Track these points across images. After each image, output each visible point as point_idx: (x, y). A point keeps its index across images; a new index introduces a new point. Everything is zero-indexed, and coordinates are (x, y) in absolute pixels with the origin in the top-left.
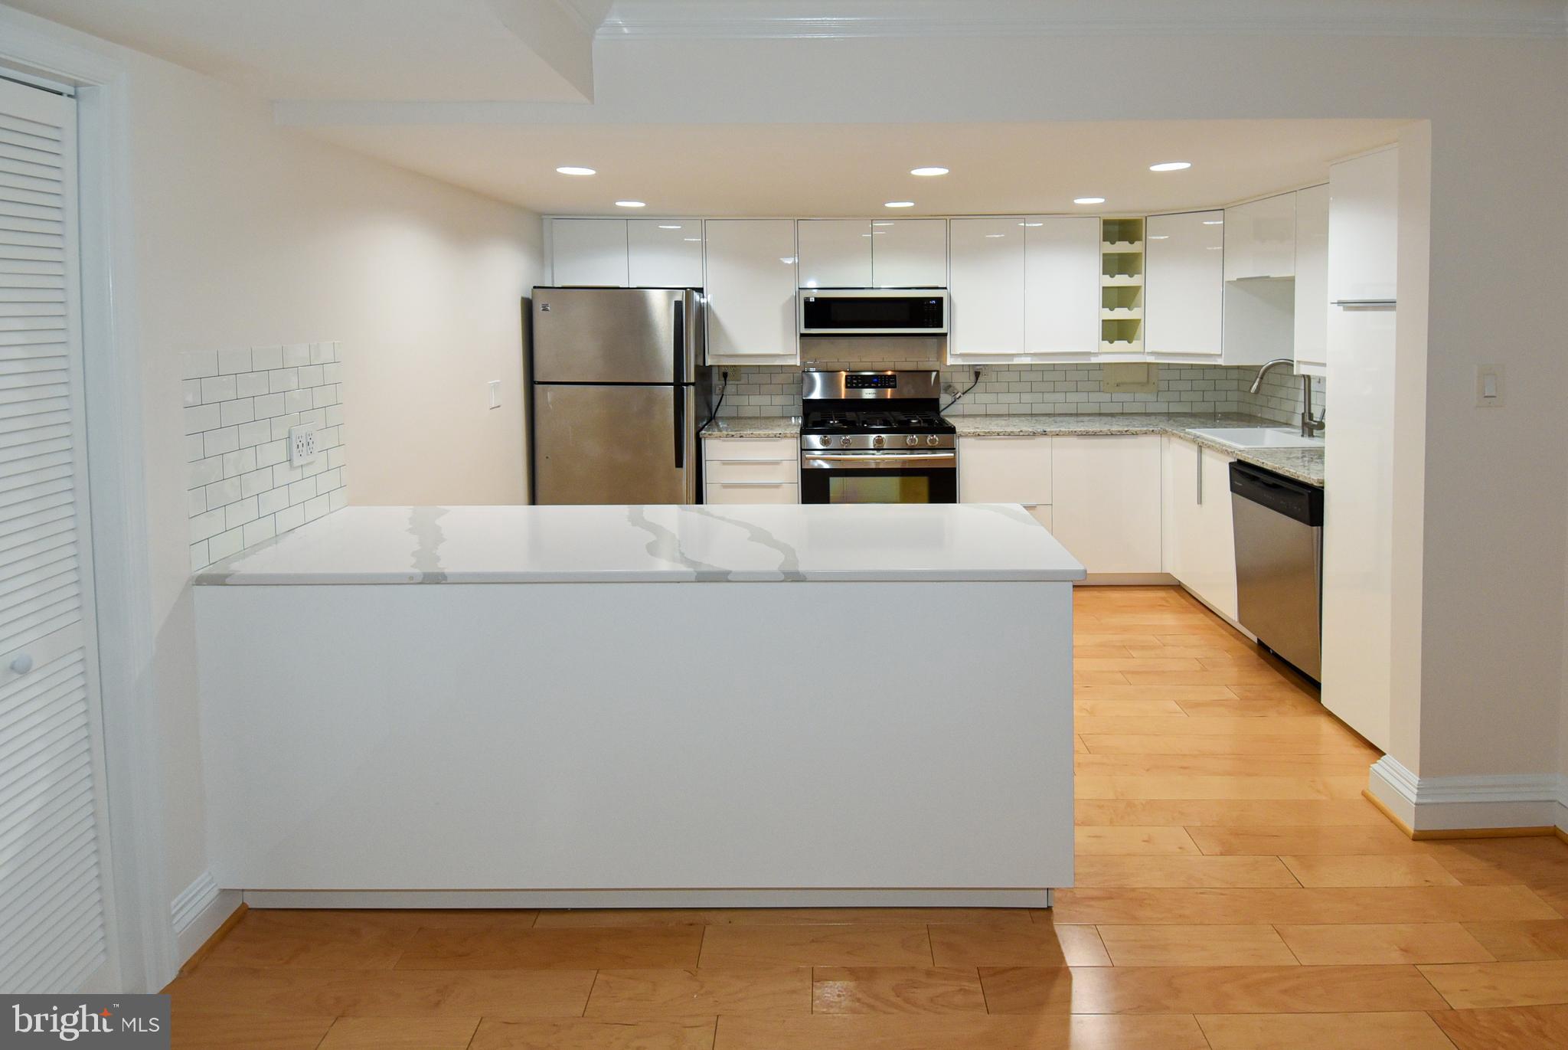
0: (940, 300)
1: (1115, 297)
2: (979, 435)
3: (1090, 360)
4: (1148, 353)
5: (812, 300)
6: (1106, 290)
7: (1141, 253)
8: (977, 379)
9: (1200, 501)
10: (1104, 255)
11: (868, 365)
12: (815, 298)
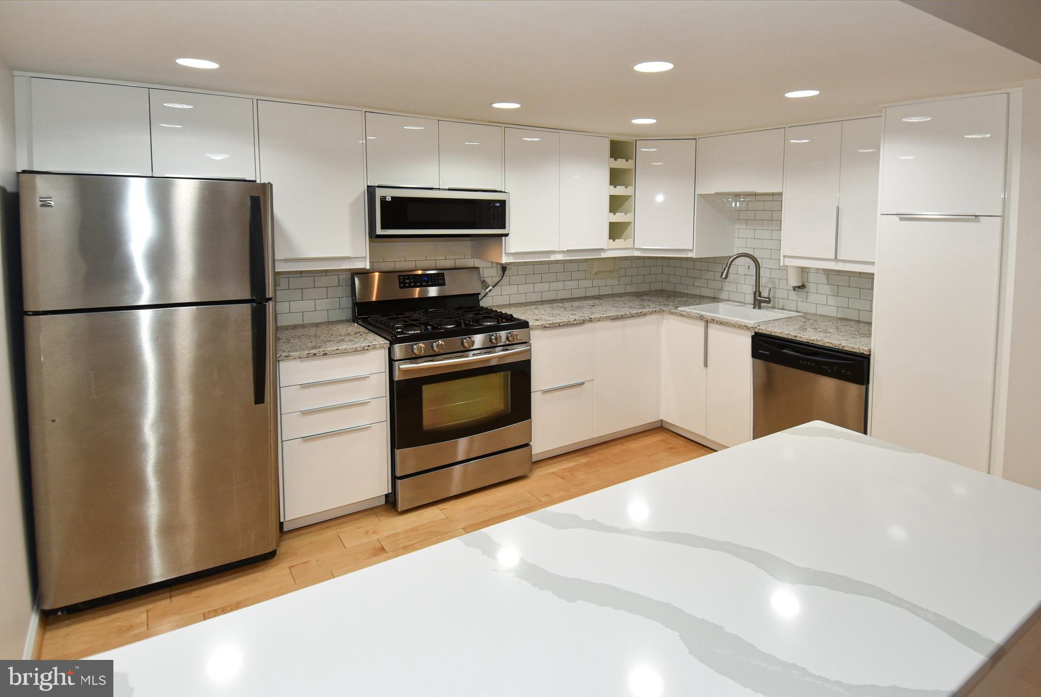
0: (503, 203)
1: (616, 204)
2: (545, 327)
3: (601, 255)
4: (636, 249)
5: (389, 199)
6: (612, 198)
7: (632, 169)
8: (504, 273)
9: (706, 365)
10: (610, 168)
11: (431, 264)
12: (392, 197)
